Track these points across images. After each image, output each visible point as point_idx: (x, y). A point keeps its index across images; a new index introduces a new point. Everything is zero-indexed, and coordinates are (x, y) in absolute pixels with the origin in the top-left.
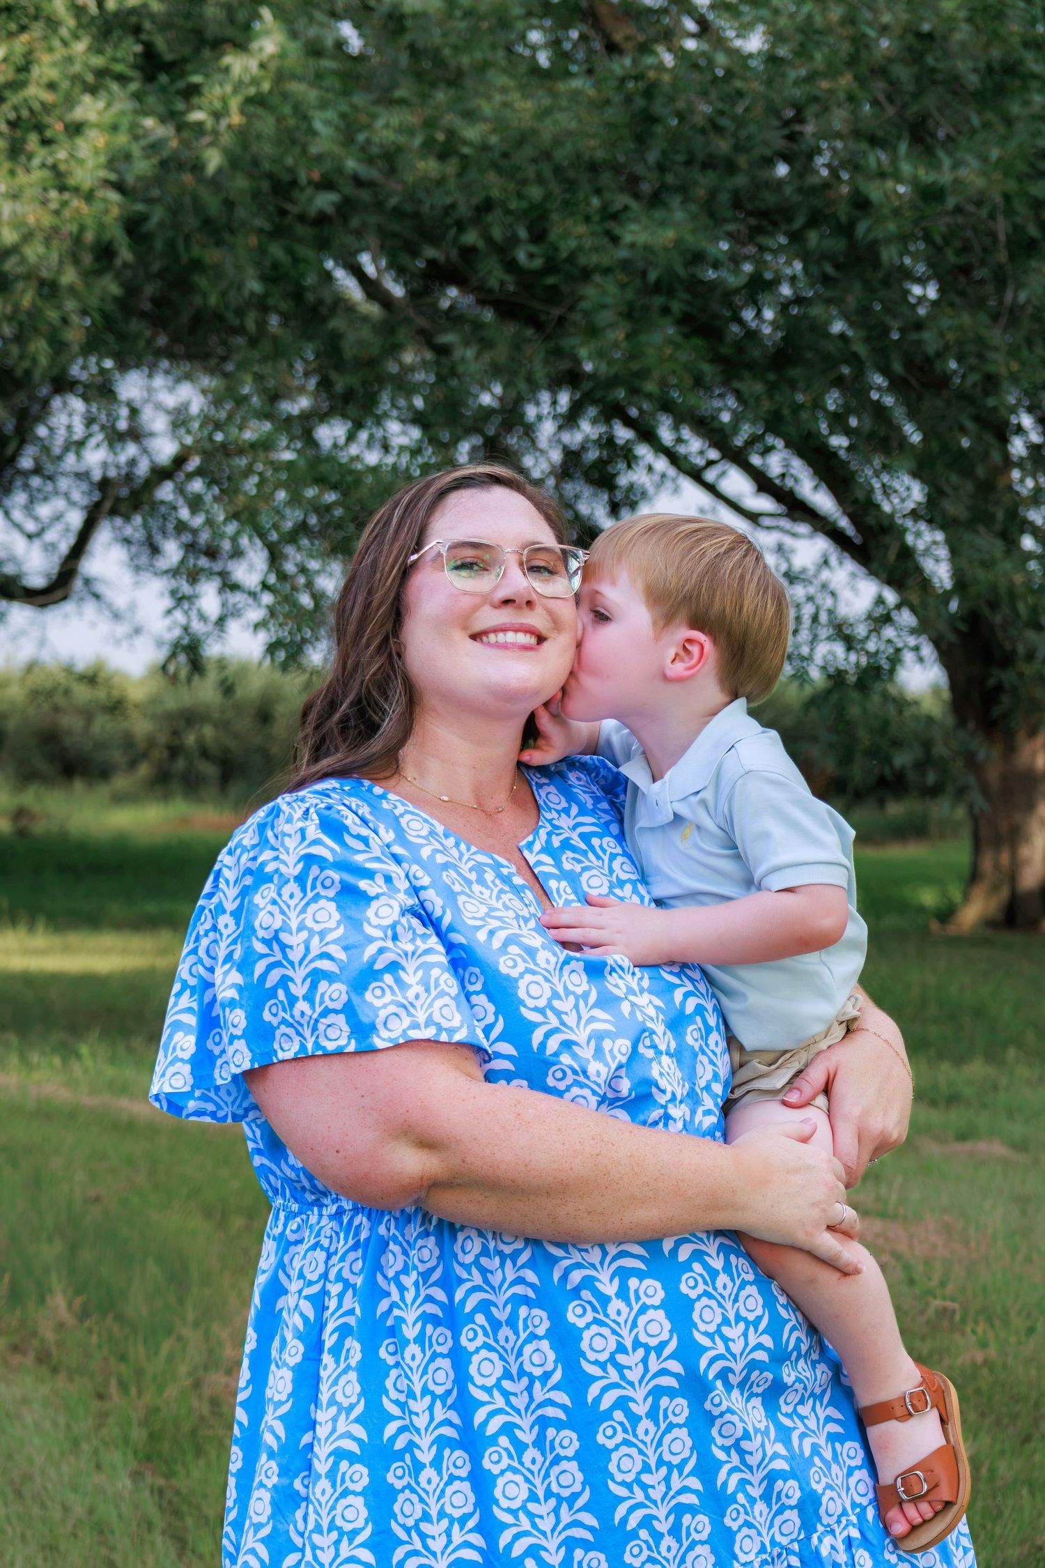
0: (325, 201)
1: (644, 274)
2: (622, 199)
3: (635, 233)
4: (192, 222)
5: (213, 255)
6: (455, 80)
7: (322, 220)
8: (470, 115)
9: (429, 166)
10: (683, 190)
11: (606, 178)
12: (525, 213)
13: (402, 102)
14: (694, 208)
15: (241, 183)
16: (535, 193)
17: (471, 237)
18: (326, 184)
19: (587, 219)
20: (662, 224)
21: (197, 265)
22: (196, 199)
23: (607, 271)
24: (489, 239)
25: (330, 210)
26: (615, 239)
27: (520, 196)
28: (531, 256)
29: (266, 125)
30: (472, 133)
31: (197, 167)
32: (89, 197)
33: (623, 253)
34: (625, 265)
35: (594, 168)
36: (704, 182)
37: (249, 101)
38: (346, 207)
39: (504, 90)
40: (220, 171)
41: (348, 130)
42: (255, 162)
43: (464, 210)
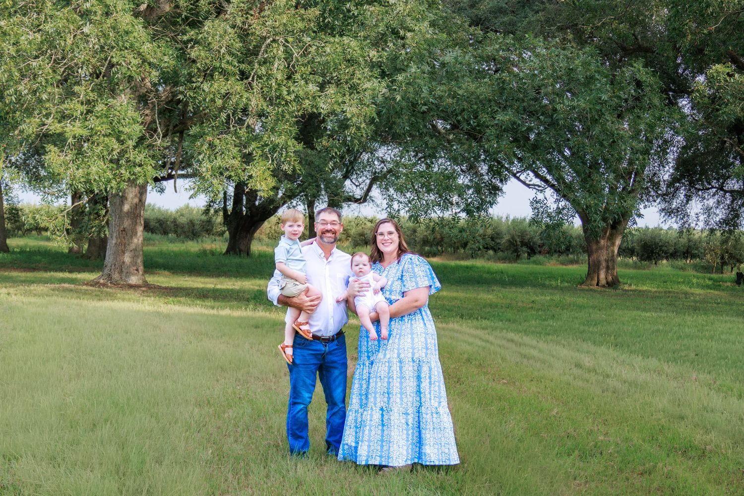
0: (424, 108)
1: (501, 127)
2: (496, 108)
3: (499, 117)
4: (392, 112)
5: (398, 121)
6: (456, 79)
7: (424, 113)
8: (460, 88)
9: (450, 100)
10: (511, 106)
11: (493, 103)
12: (473, 112)
13: (444, 84)
14: (514, 111)
15: (404, 104)
16: (475, 107)
17: (459, 118)
18: (425, 104)
19: (488, 113)
20: (506, 115)
21: (394, 123)
22: (394, 107)
23: (493, 126)
24: (464, 118)
25: (426, 110)
26: (494, 118)
27: (471, 108)
28: (474, 122)
29: (411, 89)
30: (460, 92)
31: (394, 99)
32: (368, 106)
33: (496, 122)
34: (497, 124)
35: (490, 101)
36: (517, 104)
37: (407, 84)
38: (430, 110)
39: (468, 82)
40: (400, 101)
41: (431, 92)
42: (408, 98)
43: (457, 111)
